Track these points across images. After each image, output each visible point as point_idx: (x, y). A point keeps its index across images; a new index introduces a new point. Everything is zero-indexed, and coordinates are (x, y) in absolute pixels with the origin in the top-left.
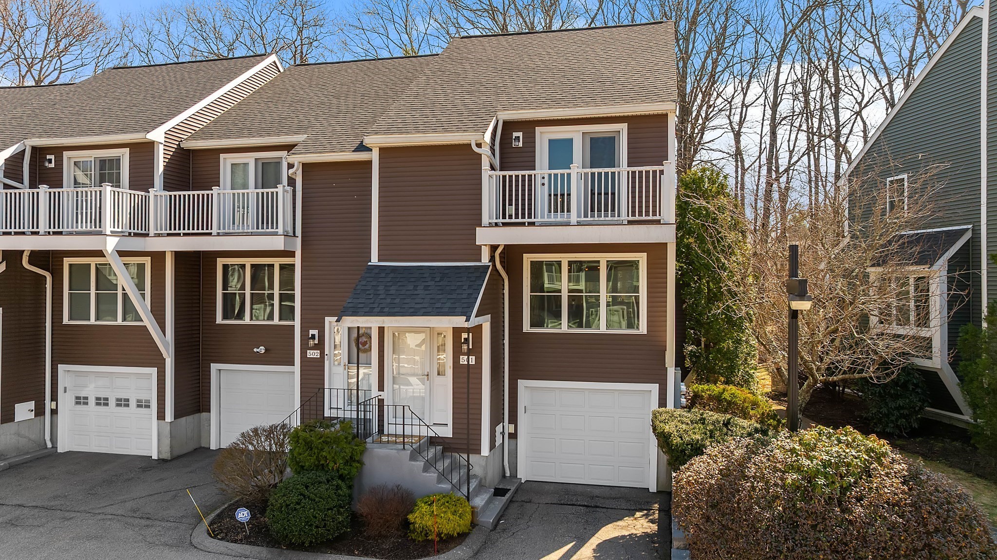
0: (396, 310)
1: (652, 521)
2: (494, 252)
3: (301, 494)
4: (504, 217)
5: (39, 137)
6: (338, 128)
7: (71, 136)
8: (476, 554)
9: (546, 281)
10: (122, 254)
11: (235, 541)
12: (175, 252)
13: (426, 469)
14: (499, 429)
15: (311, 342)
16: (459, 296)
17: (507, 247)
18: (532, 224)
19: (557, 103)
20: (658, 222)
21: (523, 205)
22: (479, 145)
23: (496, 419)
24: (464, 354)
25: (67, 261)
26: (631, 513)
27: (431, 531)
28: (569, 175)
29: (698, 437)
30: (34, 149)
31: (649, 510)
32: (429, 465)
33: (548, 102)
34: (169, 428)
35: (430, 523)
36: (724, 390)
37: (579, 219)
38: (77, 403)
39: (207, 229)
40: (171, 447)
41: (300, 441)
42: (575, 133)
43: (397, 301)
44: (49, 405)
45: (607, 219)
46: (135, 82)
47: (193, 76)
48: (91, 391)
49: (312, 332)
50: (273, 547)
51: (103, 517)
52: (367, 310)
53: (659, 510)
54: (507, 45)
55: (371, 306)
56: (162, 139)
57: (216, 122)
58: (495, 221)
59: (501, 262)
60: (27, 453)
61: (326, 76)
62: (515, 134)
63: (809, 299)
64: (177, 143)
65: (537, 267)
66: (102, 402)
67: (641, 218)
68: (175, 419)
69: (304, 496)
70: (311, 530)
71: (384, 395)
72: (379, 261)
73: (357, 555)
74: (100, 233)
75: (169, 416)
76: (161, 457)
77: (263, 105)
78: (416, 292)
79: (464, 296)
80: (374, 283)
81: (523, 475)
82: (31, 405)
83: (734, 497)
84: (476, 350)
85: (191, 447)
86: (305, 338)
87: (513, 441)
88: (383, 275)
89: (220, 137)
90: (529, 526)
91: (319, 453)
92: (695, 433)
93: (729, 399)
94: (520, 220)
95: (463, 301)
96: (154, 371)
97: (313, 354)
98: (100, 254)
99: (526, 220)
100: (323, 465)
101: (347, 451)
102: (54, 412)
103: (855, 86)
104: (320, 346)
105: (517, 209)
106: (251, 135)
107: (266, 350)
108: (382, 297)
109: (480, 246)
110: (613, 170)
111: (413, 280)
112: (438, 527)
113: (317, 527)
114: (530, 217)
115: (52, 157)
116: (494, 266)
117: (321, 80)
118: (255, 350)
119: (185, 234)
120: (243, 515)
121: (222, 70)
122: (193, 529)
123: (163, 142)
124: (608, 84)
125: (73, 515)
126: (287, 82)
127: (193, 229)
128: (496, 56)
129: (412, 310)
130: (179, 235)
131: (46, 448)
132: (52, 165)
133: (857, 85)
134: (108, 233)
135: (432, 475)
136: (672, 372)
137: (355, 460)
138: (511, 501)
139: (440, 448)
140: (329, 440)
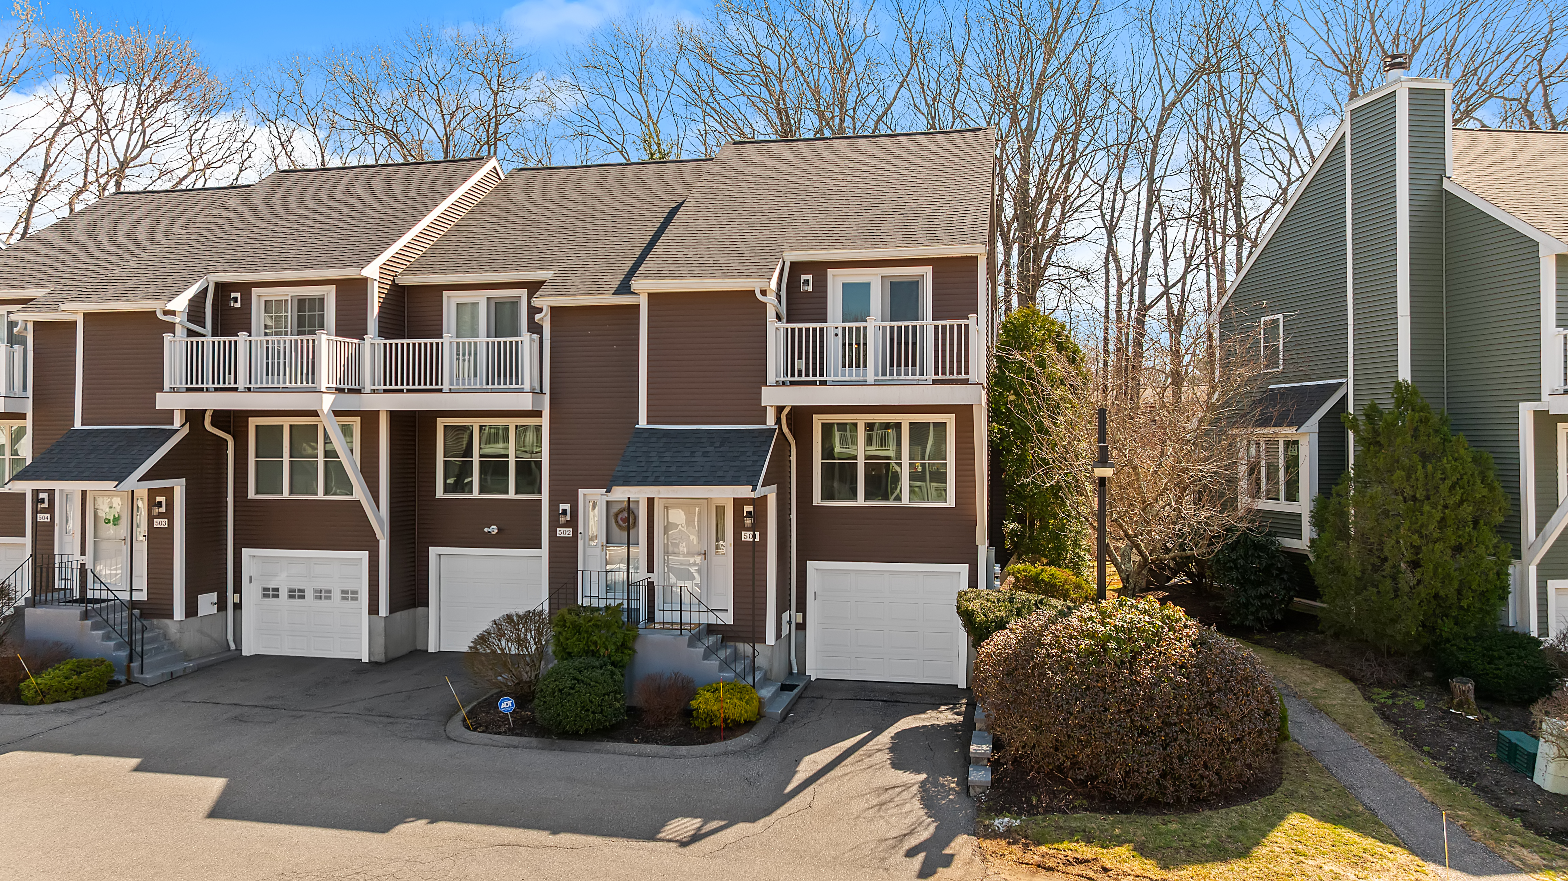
0: (673, 479)
1: (958, 714)
2: (780, 413)
3: (575, 679)
4: (793, 375)
5: (225, 272)
6: (590, 263)
7: (264, 270)
8: (765, 741)
9: (837, 444)
10: (337, 413)
11: (500, 733)
12: (391, 411)
13: (706, 657)
14: (785, 616)
15: (562, 519)
16: (743, 464)
17: (793, 408)
18: (823, 383)
19: (852, 241)
20: (966, 382)
21: (814, 358)
22: (764, 293)
23: (783, 606)
24: (748, 530)
25: (253, 422)
26: (935, 707)
27: (716, 716)
28: (865, 328)
29: (1003, 614)
30: (217, 285)
31: (955, 704)
32: (710, 652)
33: (842, 240)
34: (383, 624)
35: (715, 708)
36: (1042, 570)
37: (876, 378)
38: (265, 596)
39: (437, 384)
40: (386, 647)
41: (568, 625)
42: (873, 277)
43: (673, 469)
44: (232, 598)
45: (907, 378)
46: (319, 193)
47: (394, 187)
48: (283, 582)
49: (562, 506)
50: (543, 737)
51: (336, 715)
52: (640, 479)
53: (967, 704)
54: (791, 157)
55: (645, 474)
56: (376, 276)
57: (432, 249)
58: (783, 379)
59: (788, 425)
60: (211, 655)
61: (562, 187)
62: (804, 277)
63: (1112, 466)
64: (392, 278)
65: (827, 428)
66: (297, 594)
67: (944, 377)
68: (390, 613)
69: (578, 680)
70: (588, 716)
71: (654, 577)
72: (648, 423)
73: (637, 743)
74: (314, 390)
75: (383, 611)
76: (373, 660)
77: (488, 227)
78: (693, 459)
79: (749, 463)
80: (644, 449)
81: (813, 671)
82: (213, 597)
83: (1029, 664)
84: (760, 524)
85: (405, 650)
86: (554, 514)
87: (801, 632)
88: (654, 440)
89: (444, 272)
90: (821, 719)
91: (588, 638)
92: (1000, 611)
93: (1047, 580)
94: (811, 378)
95: (748, 469)
96: (365, 555)
97: (564, 532)
98: (314, 413)
99: (818, 378)
100: (593, 651)
101: (619, 636)
102: (238, 607)
103: (1277, 163)
104: (573, 523)
105: (807, 364)
106: (481, 269)
107: (498, 530)
108: (654, 464)
109: (766, 407)
110: (914, 323)
111: (688, 445)
112: (724, 712)
113: (593, 713)
114: (822, 375)
115: (238, 295)
116: (781, 428)
117: (556, 193)
118: (486, 530)
119: (409, 391)
120: (507, 705)
121: (431, 180)
122: (445, 724)
123: (378, 278)
124: (911, 217)
125: (301, 713)
126: (513, 194)
127: (420, 384)
128: (778, 173)
129: (691, 479)
130: (401, 391)
131: (229, 650)
132: (238, 305)
133: (1281, 163)
134: (323, 390)
135: (713, 663)
136: (984, 551)
137: (626, 646)
138: (800, 697)
139: (720, 636)
140: (599, 623)
